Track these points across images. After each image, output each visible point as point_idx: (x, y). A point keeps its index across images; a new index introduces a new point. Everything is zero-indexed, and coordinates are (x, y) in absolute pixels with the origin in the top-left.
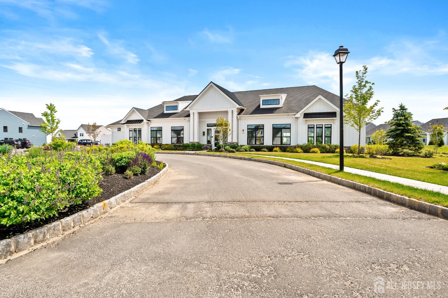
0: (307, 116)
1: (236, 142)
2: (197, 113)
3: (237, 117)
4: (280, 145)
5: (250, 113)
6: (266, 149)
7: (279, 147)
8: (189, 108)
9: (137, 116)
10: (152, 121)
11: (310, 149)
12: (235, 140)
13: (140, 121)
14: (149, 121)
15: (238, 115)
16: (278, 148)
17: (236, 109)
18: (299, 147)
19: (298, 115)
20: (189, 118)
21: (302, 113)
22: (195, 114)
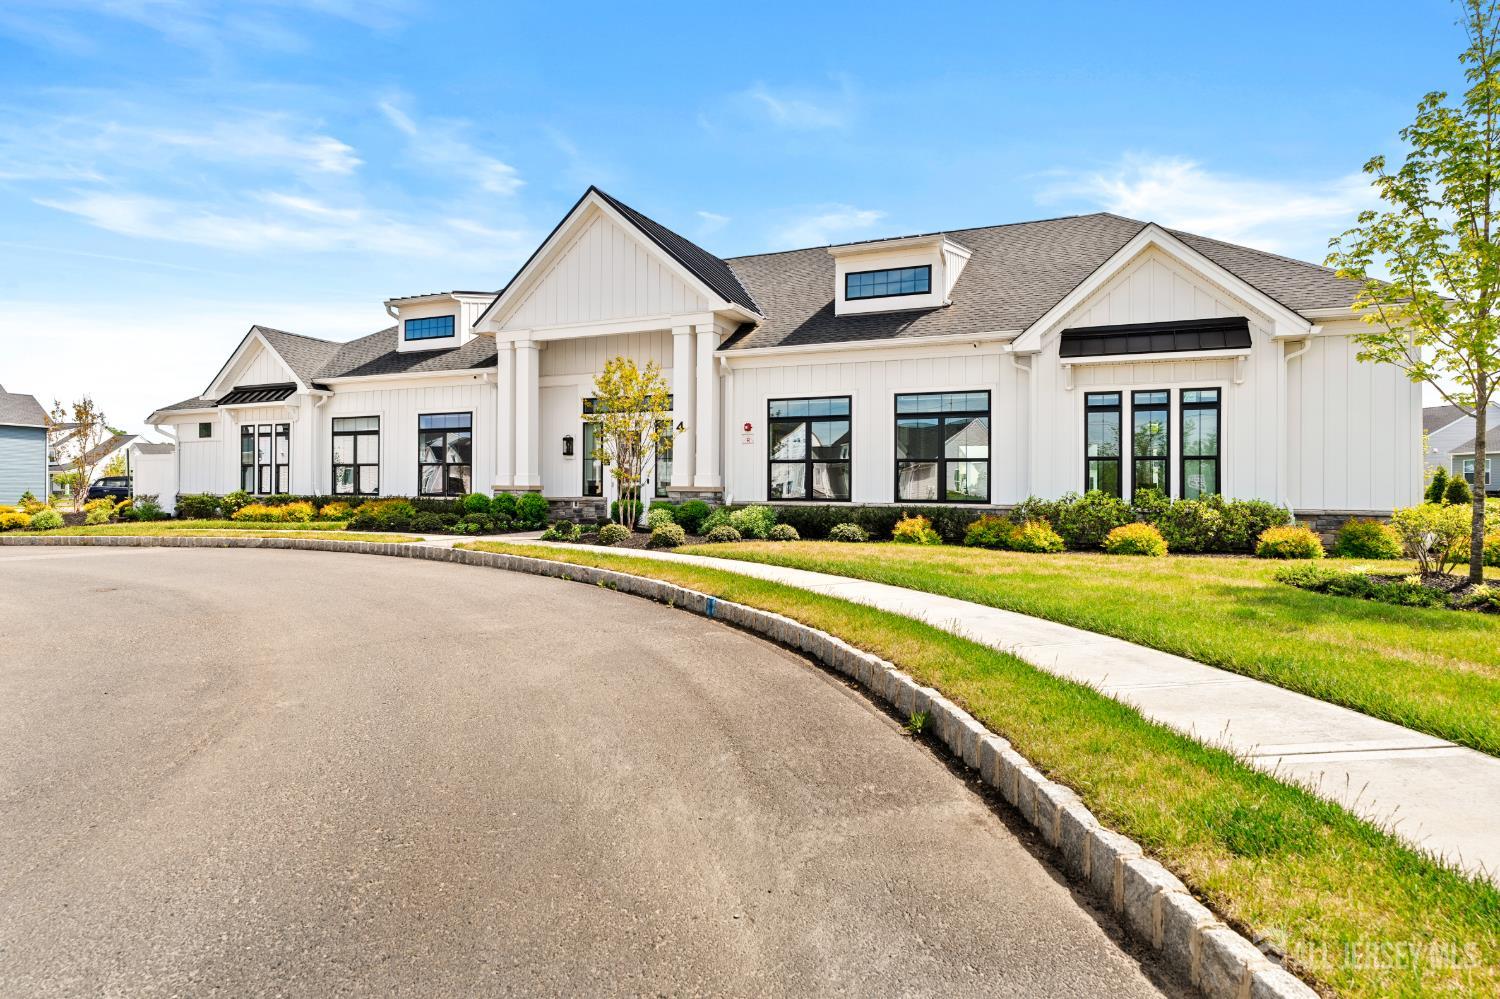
0: (1076, 342)
1: (710, 485)
2: (527, 344)
3: (717, 361)
4: (934, 505)
5: (781, 337)
6: (854, 528)
7: (926, 514)
8: (493, 320)
9: (270, 369)
10: (337, 390)
11: (1106, 527)
12: (706, 480)
13: (285, 390)
14: (324, 387)
15: (720, 349)
16: (920, 520)
17: (710, 318)
18: (1042, 518)
19: (1028, 342)
20: (491, 370)
21: (1050, 330)
22: (518, 351)
